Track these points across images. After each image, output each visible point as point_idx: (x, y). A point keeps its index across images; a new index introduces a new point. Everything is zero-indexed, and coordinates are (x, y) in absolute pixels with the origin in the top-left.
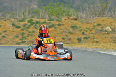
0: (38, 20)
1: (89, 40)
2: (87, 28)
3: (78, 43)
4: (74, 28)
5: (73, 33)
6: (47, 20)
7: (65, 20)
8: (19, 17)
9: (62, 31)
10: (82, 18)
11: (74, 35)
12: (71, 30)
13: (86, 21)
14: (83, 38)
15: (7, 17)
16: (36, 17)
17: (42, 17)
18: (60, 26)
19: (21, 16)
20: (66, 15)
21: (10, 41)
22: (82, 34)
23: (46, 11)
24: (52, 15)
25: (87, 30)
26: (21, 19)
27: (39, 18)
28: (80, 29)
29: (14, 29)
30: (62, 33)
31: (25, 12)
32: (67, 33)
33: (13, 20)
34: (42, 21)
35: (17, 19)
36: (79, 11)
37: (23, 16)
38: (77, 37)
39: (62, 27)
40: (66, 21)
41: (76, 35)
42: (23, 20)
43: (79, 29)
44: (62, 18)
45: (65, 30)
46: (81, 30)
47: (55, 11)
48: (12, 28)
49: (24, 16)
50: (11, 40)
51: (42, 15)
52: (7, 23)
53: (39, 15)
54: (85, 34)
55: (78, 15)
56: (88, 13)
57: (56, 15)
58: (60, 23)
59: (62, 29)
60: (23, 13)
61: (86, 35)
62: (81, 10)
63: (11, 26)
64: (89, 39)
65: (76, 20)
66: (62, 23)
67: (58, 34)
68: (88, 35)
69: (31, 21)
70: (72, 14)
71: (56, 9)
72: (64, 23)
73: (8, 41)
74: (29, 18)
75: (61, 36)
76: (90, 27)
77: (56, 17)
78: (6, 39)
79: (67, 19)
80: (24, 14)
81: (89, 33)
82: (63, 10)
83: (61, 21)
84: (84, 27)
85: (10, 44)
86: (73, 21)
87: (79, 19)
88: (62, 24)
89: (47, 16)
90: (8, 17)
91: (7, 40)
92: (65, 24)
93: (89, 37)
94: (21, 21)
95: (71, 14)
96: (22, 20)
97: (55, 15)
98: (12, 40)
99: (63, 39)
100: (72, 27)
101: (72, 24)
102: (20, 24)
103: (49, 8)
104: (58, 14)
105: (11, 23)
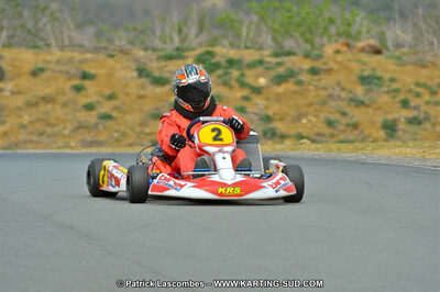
0: (233, 54)
1: (425, 130)
2: (417, 84)
3: (386, 140)
4: (369, 83)
5: (367, 102)
6: (267, 53)
7: (337, 52)
8: (165, 43)
9: (325, 93)
10: (398, 46)
11: (370, 110)
12: (360, 91)
13: (415, 58)
14: (402, 120)
15: (117, 43)
16: (226, 43)
17: (249, 44)
18: (316, 77)
19: (172, 40)
20: (339, 35)
21: (129, 131)
22: (399, 105)
23: (263, 19)
24: (288, 34)
25: (419, 90)
26: (169, 49)
27: (239, 47)
28: (394, 86)
29: (143, 86)
30: (324, 103)
31: (185, 24)
32: (345, 103)
33: (141, 53)
34: (250, 56)
35: (154, 50)
36: (388, 19)
37: (176, 39)
38: (379, 119)
39: (326, 80)
40: (340, 58)
41: (379, 108)
42: (178, 54)
43: (389, 86)
44: (323, 46)
45: (337, 91)
46: (397, 91)
47: (298, 19)
48: (135, 84)
49: (183, 40)
50: (132, 129)
51: (248, 34)
52: (118, 66)
53: (238, 36)
54: (412, 104)
55: (384, 33)
56: (424, 27)
57: (302, 34)
58: (318, 64)
59: (324, 89)
60: (176, 27)
61: (415, 108)
62: (397, 16)
63: (132, 78)
64: (428, 126)
65: (378, 52)
66: (325, 63)
67: (311, 104)
68: (422, 109)
69: (207, 57)
70: (364, 30)
71: (303, 13)
72: (332, 65)
73: (124, 134)
74: (201, 45)
75: (323, 115)
76: (431, 78)
77: (301, 41)
78: (115, 127)
79: (345, 49)
80: (180, 31)
81: (428, 103)
82: (327, 15)
83: (319, 57)
84: (408, 77)
85: (131, 145)
86: (365, 57)
87: (387, 49)
88: (324, 67)
89: (267, 39)
90: (123, 43)
91: (117, 131)
92: (335, 67)
93: (427, 119)
94: (170, 58)
95: (359, 33)
96: (175, 53)
97: (296, 35)
98: (138, 129)
99: (330, 123)
100: (364, 80)
101: (363, 70)
102: (167, 69)
103: (277, 9)
104: (311, 32)
105: (134, 67)
